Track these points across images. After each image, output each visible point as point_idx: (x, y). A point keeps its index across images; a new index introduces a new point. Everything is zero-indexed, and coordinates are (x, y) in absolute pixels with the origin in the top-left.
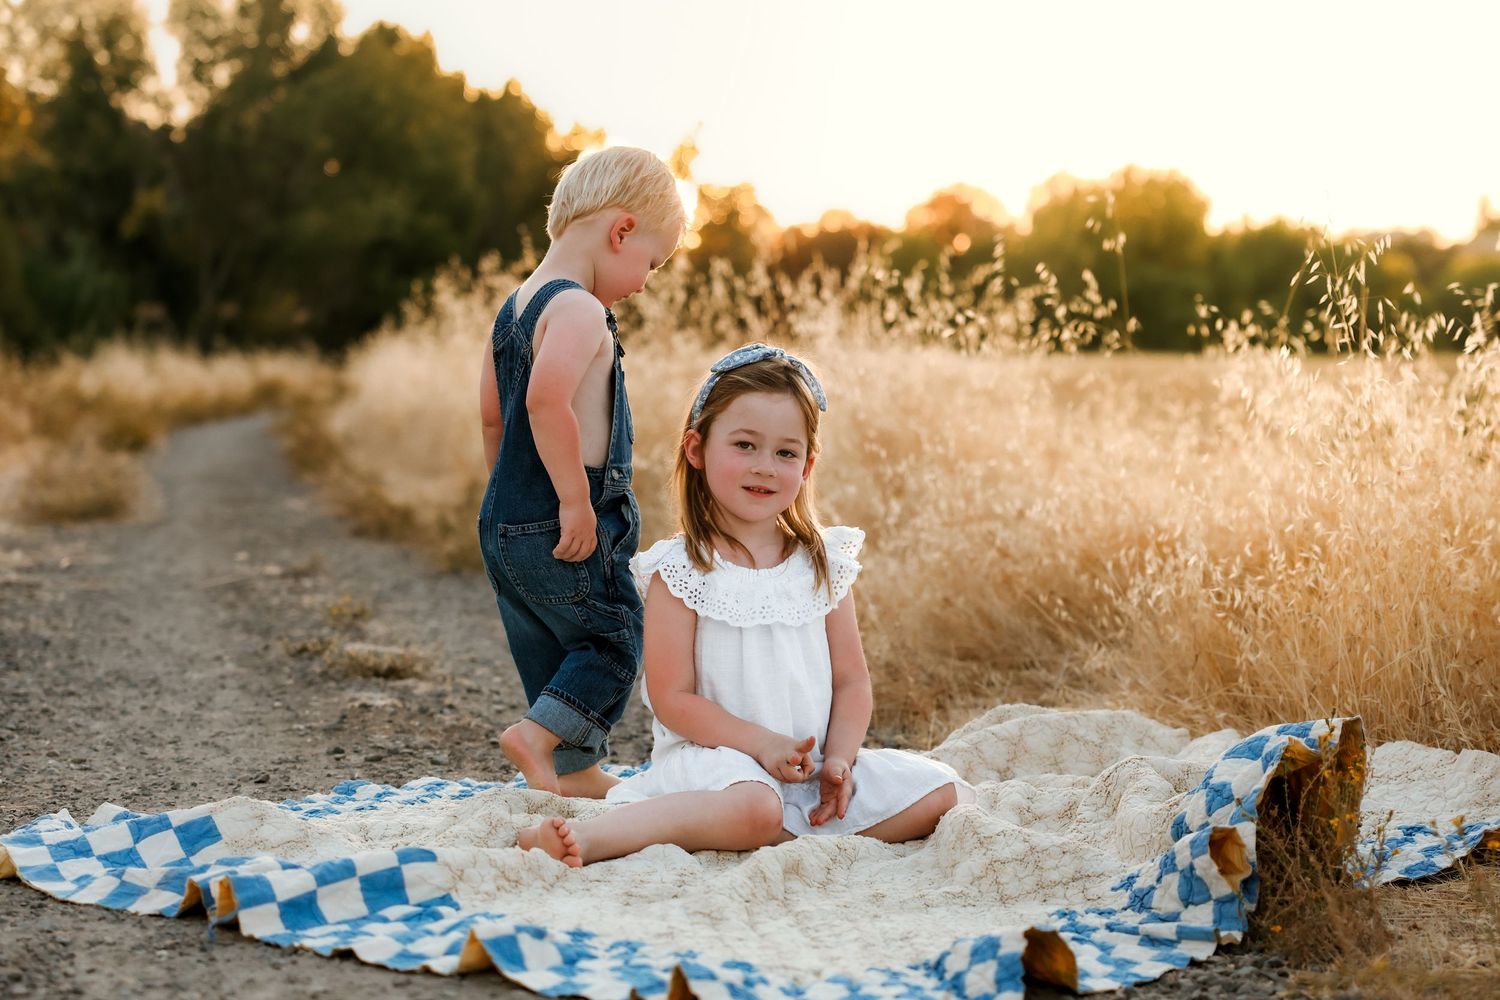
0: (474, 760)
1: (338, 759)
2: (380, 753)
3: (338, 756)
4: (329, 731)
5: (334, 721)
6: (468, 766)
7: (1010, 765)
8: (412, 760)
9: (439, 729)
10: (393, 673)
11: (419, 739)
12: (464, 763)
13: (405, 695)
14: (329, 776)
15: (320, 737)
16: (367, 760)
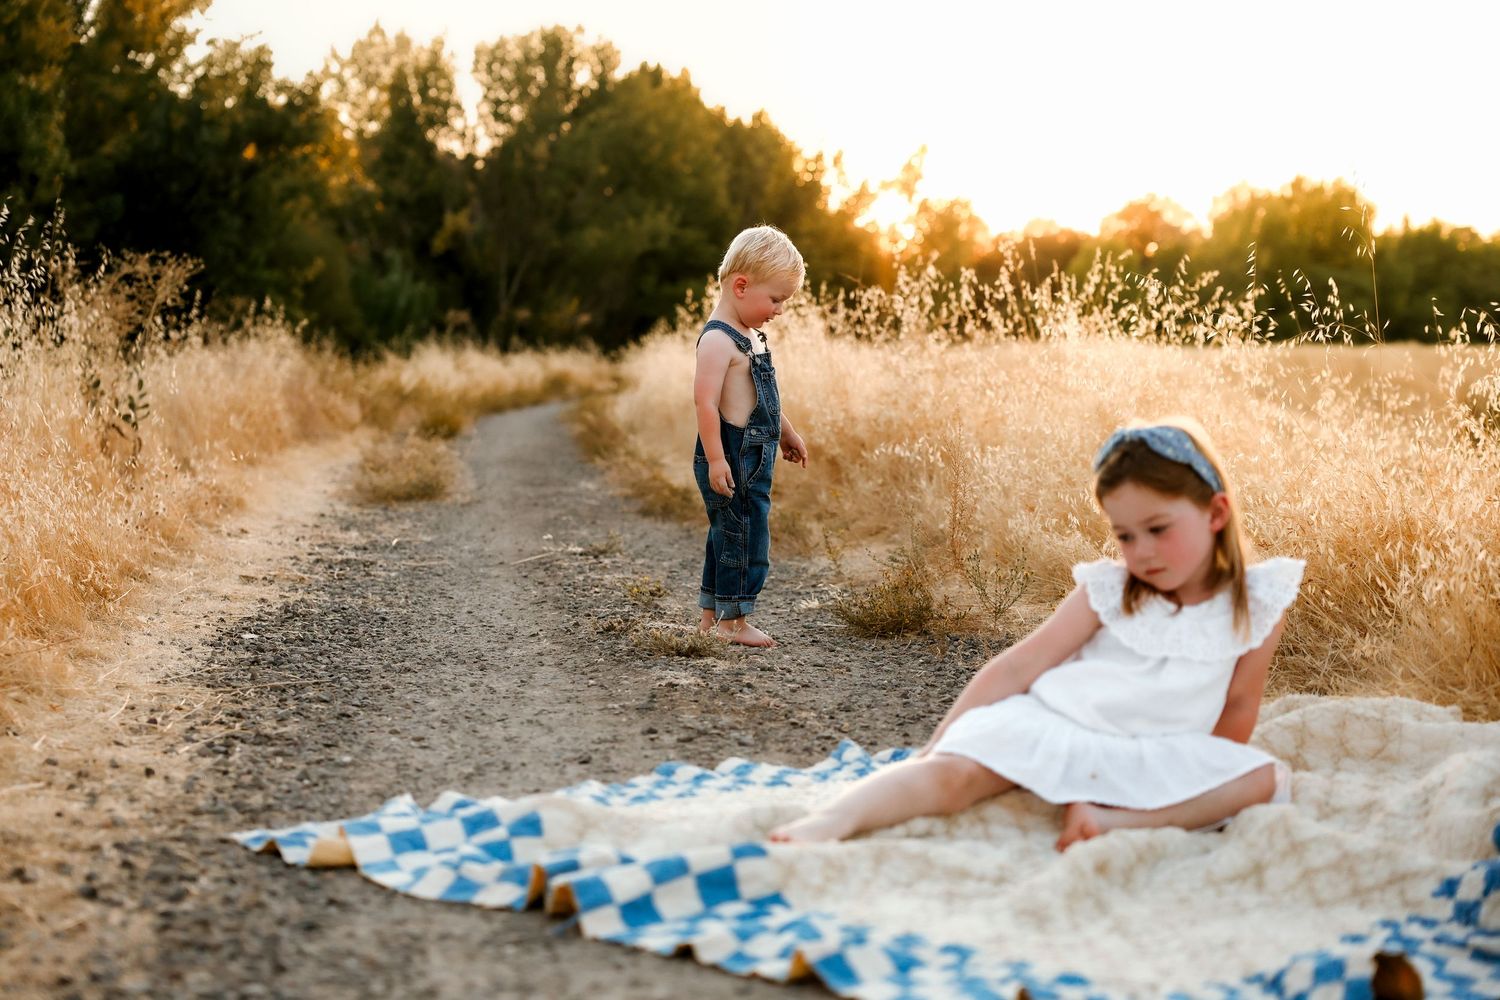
0: (777, 741)
1: (652, 739)
2: (691, 734)
3: (653, 736)
4: (642, 710)
5: (644, 701)
6: (773, 747)
7: (1300, 751)
8: (721, 741)
9: (742, 708)
10: (694, 652)
11: (725, 720)
12: (768, 744)
13: (705, 673)
14: (646, 757)
15: (634, 716)
16: (679, 740)
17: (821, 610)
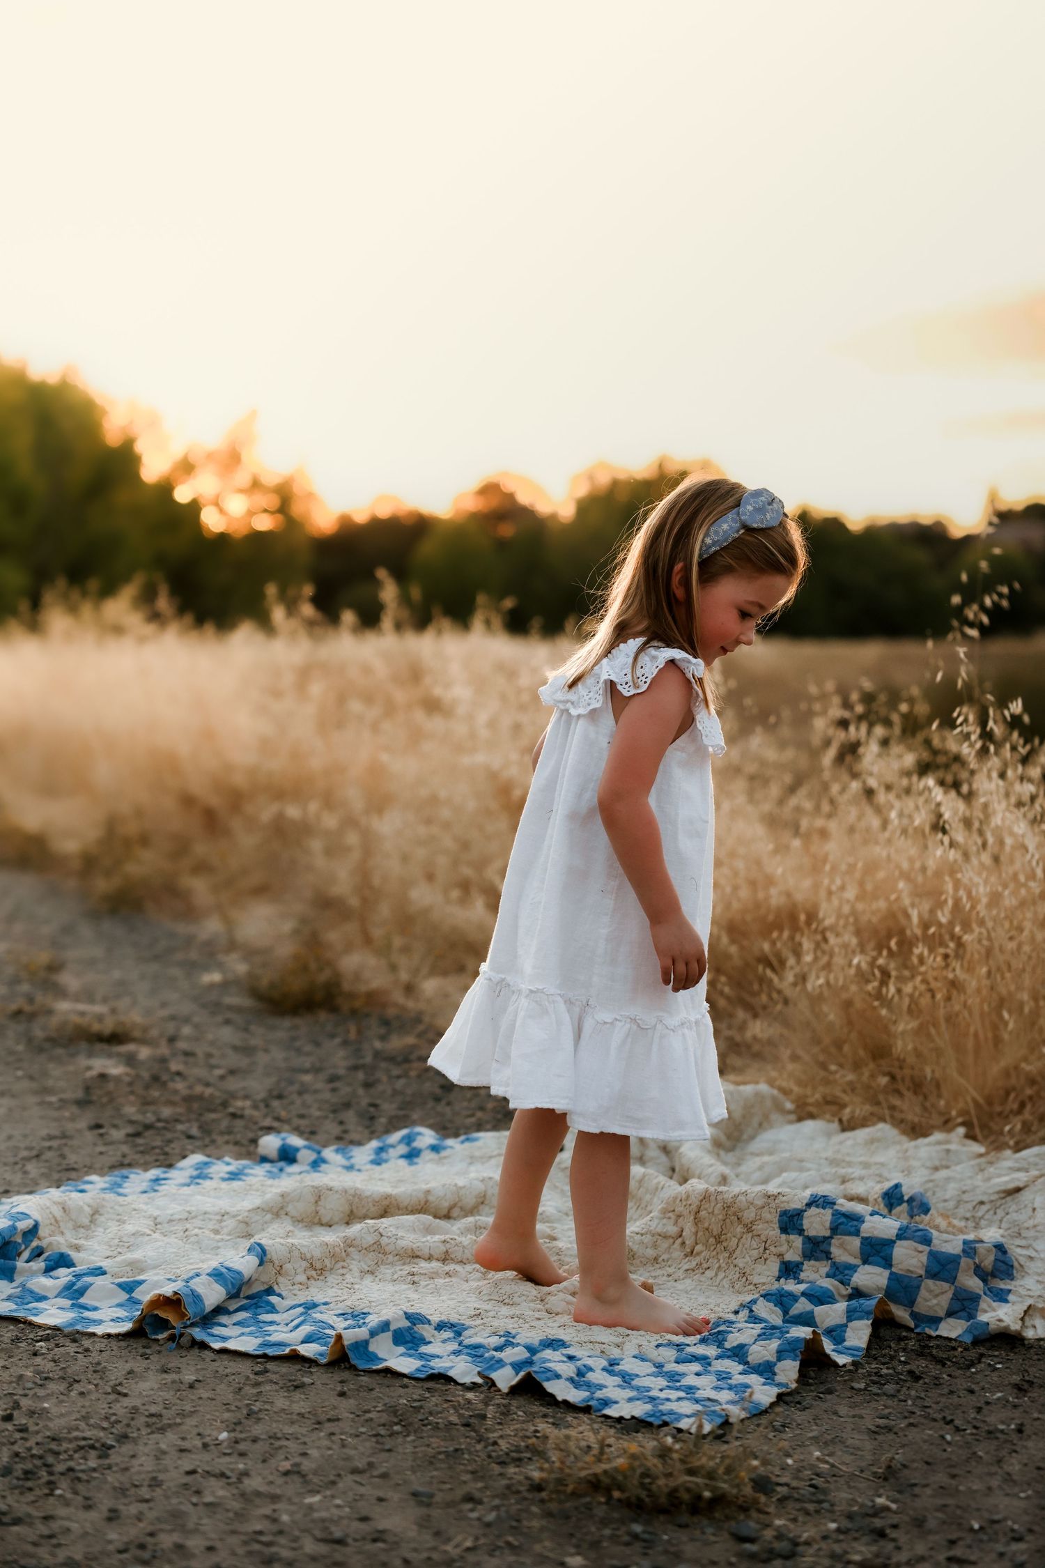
0: (222, 1133)
1: (101, 1135)
2: (140, 1129)
3: (101, 1131)
4: (83, 1103)
5: (80, 1094)
6: (220, 1140)
8: (169, 1135)
9: (177, 1098)
10: (115, 1038)
11: (166, 1112)
12: (214, 1136)
13: (130, 1060)
15: (74, 1109)
16: (128, 1135)
17: (225, 985)
